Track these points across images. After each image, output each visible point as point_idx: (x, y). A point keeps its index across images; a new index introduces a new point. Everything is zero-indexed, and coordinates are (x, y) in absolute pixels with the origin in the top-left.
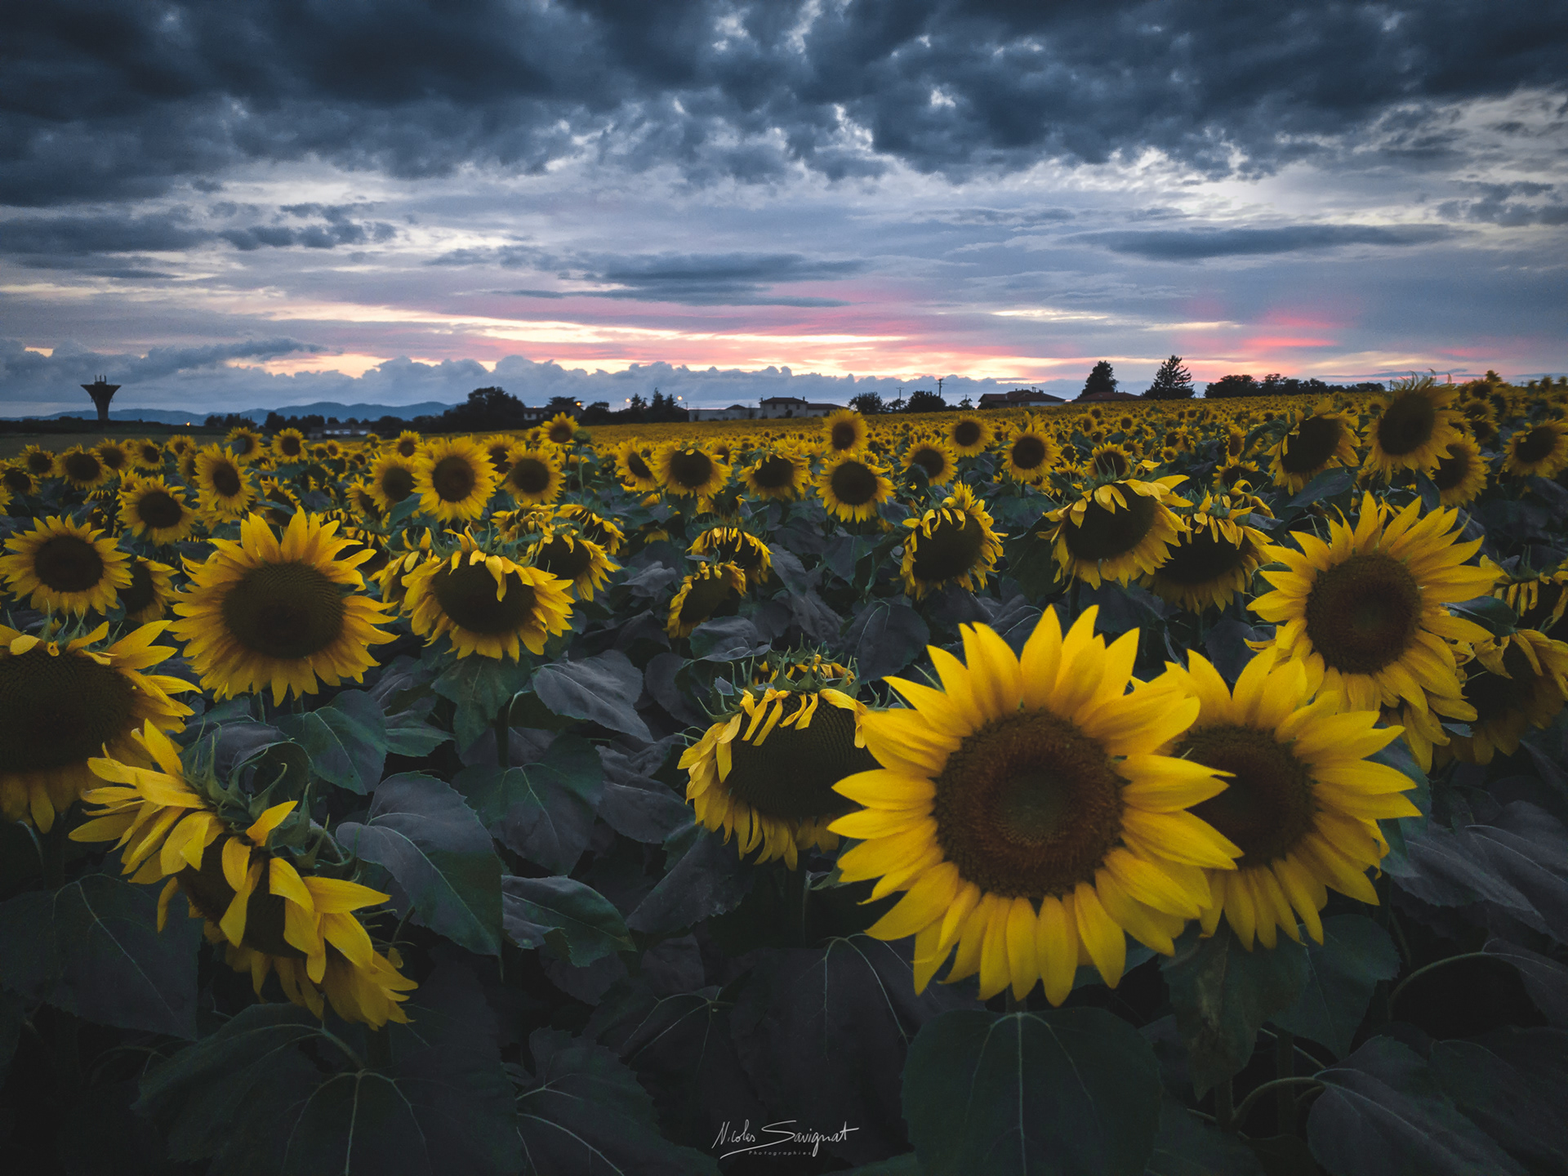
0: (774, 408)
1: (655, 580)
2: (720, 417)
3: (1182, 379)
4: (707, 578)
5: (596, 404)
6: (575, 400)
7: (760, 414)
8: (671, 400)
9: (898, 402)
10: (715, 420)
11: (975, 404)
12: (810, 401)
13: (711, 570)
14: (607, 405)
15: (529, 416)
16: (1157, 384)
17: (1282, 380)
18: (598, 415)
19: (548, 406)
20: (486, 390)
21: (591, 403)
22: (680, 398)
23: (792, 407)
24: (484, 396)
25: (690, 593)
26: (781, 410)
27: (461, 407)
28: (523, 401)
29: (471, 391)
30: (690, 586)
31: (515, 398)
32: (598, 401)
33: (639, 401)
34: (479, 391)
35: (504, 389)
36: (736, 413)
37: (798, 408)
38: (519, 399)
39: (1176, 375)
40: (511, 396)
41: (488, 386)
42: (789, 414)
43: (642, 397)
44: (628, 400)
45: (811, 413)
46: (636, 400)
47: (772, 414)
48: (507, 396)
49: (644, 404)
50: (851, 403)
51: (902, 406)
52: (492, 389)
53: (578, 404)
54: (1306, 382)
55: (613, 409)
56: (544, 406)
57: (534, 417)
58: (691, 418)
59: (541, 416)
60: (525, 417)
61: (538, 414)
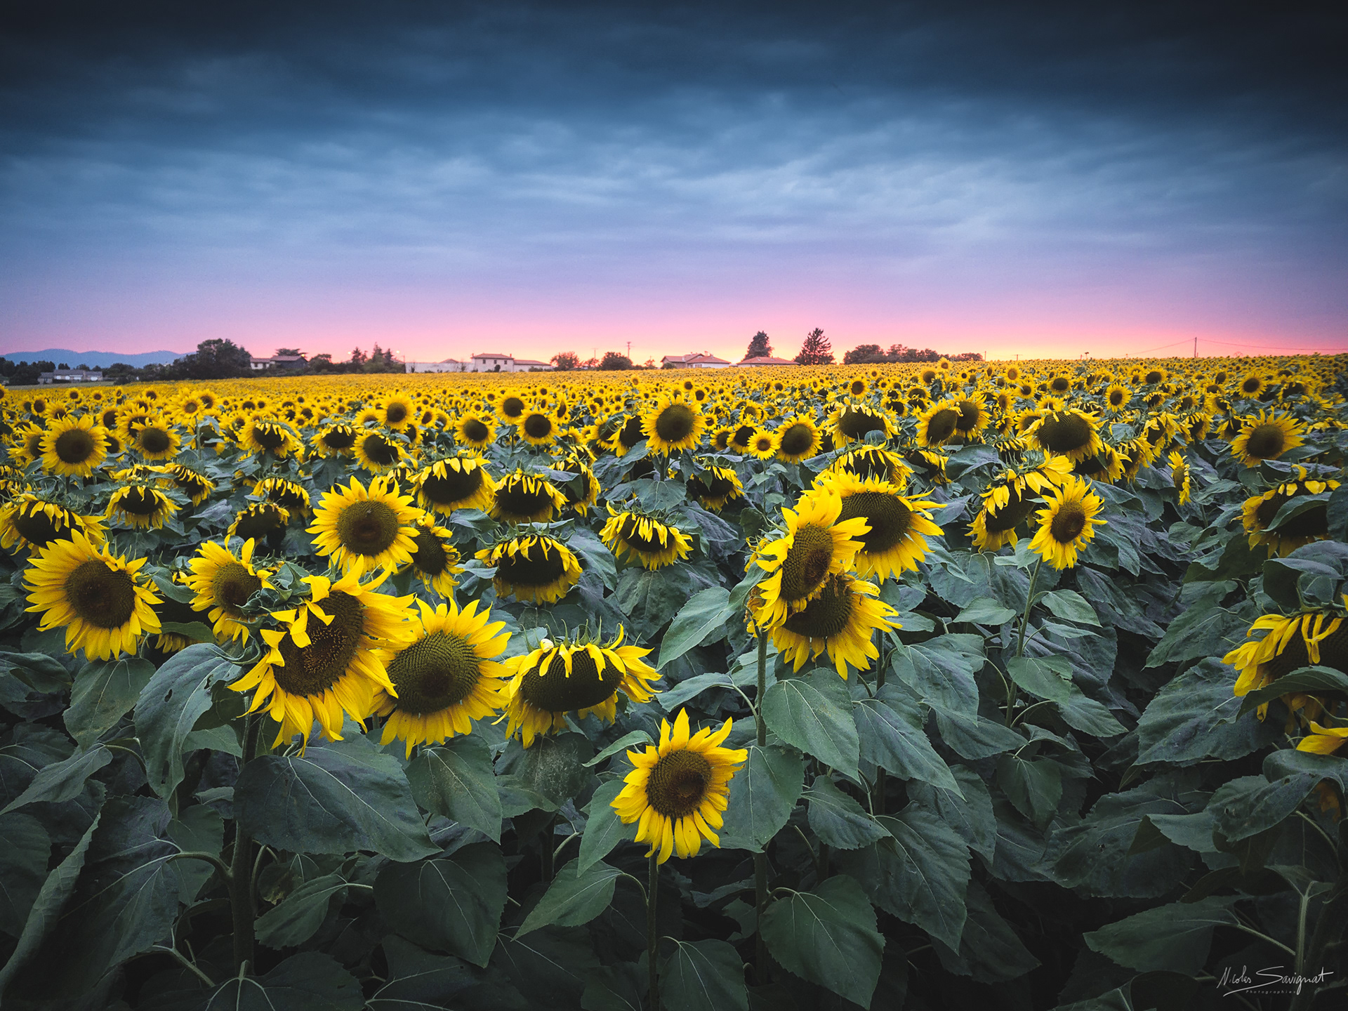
0: (484, 362)
2: (435, 370)
3: (823, 347)
5: (319, 355)
6: (299, 352)
7: (470, 368)
8: (389, 354)
9: (591, 361)
10: (430, 372)
11: (659, 364)
12: (517, 357)
14: (329, 356)
15: (256, 366)
16: (804, 351)
18: (323, 366)
19: (275, 357)
20: (215, 342)
21: (314, 355)
22: (398, 352)
23: (500, 363)
24: (212, 347)
26: (491, 365)
27: (190, 357)
28: (251, 353)
29: (200, 342)
30: (240, 518)
31: (242, 349)
33: (360, 354)
34: (209, 343)
35: (232, 341)
36: (449, 367)
37: (506, 363)
38: (246, 350)
39: (819, 343)
40: (239, 347)
41: (216, 338)
42: (497, 369)
43: (362, 351)
44: (350, 353)
45: (518, 368)
46: (357, 352)
47: (482, 367)
48: (234, 347)
49: (365, 356)
50: (553, 360)
51: (597, 365)
52: (220, 340)
53: (303, 355)
55: (335, 360)
56: (270, 356)
57: (260, 367)
58: (408, 369)
59: (268, 366)
60: (253, 366)
61: (264, 364)
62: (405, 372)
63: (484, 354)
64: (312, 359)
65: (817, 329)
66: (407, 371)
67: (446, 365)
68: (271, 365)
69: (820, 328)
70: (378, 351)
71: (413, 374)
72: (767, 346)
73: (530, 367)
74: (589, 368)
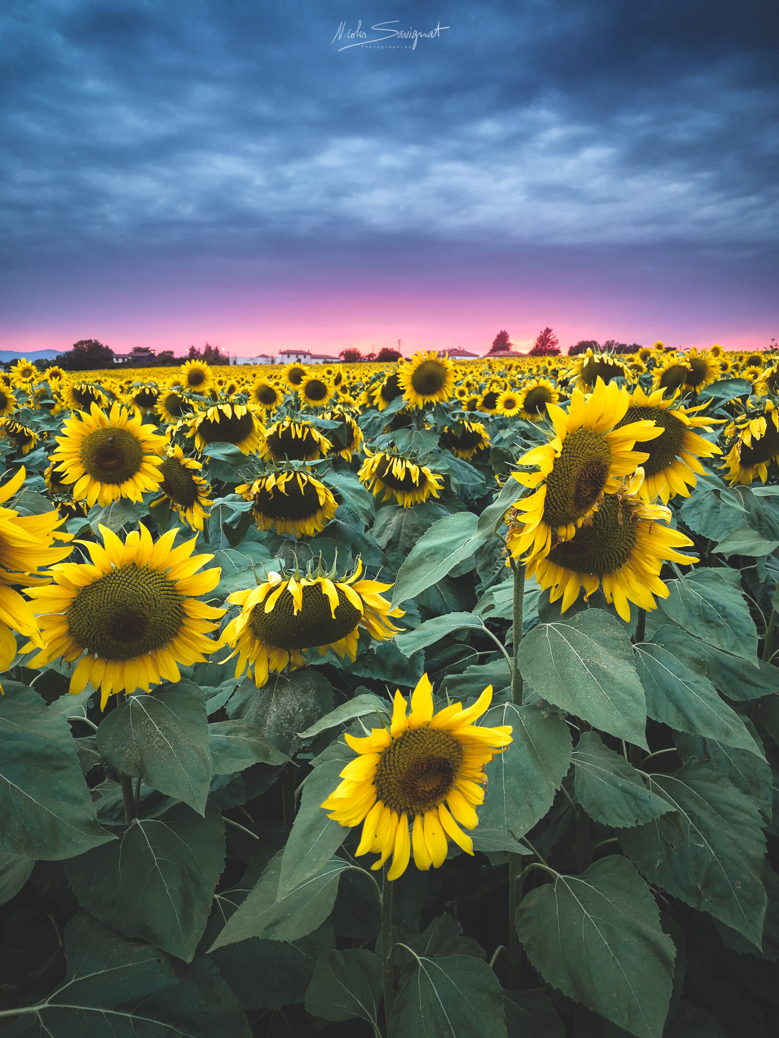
0: (289, 357)
2: (251, 363)
3: (552, 343)
5: (164, 352)
6: (150, 349)
8: (217, 351)
10: (247, 364)
12: (313, 352)
14: (172, 353)
15: (117, 360)
16: (537, 346)
18: (166, 359)
19: (131, 353)
20: (86, 342)
21: (161, 351)
23: (301, 357)
24: (85, 346)
26: (293, 359)
27: (68, 354)
28: (113, 350)
29: (76, 342)
31: (107, 347)
32: (166, 350)
33: (195, 351)
34: (81, 343)
35: (98, 342)
36: (262, 360)
37: (305, 357)
38: (110, 348)
39: (549, 340)
40: (104, 346)
41: (87, 339)
44: (187, 350)
45: (314, 361)
46: (192, 349)
48: (101, 345)
49: (199, 352)
51: (374, 358)
52: (90, 341)
53: (152, 352)
55: (176, 354)
56: (127, 353)
57: (120, 361)
58: (231, 363)
59: (126, 360)
60: (115, 360)
61: (123, 359)
62: (228, 364)
63: (288, 350)
64: (159, 355)
65: (547, 328)
66: (231, 364)
67: (260, 359)
68: (128, 360)
69: (550, 327)
70: (208, 348)
71: (236, 366)
72: (508, 342)
73: (323, 360)
74: (369, 361)
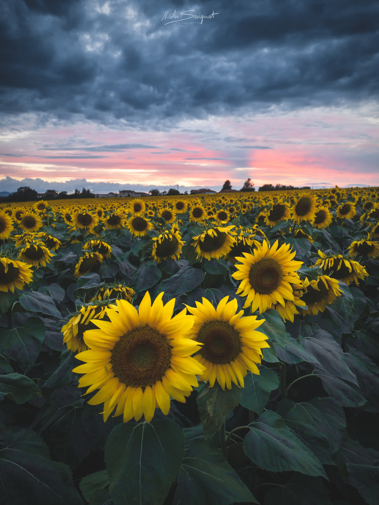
0: (124, 193)
1: (70, 259)
2: (106, 196)
3: (251, 185)
4: (88, 258)
5: (62, 192)
6: (55, 191)
7: (119, 196)
8: (88, 191)
9: (165, 192)
10: (104, 197)
11: (189, 193)
12: (136, 191)
13: (90, 255)
14: (66, 192)
15: (39, 196)
16: (244, 187)
17: (281, 186)
18: (63, 196)
19: (46, 193)
20: (24, 188)
21: (60, 192)
22: (92, 190)
23: (130, 193)
24: (23, 190)
25: (82, 263)
26: (126, 194)
27: (15, 194)
28: (37, 191)
29: (18, 188)
30: (82, 261)
31: (34, 190)
32: (63, 191)
33: (78, 191)
34: (21, 188)
35: (30, 187)
36: (111, 195)
37: (132, 194)
38: (35, 190)
39: (250, 184)
40: (32, 189)
41: (24, 186)
42: (129, 196)
43: (78, 190)
44: (74, 191)
45: (136, 195)
46: (76, 191)
47: (123, 196)
48: (31, 189)
49: (79, 192)
50: (150, 192)
51: (166, 193)
52: (26, 187)
53: (56, 192)
54: (288, 187)
55: (69, 193)
56: (44, 193)
57: (41, 197)
62: (94, 197)
63: (124, 190)
65: (249, 179)
68: (45, 196)
70: (84, 190)
71: (98, 198)
72: (230, 185)
73: (141, 195)
74: (164, 195)
